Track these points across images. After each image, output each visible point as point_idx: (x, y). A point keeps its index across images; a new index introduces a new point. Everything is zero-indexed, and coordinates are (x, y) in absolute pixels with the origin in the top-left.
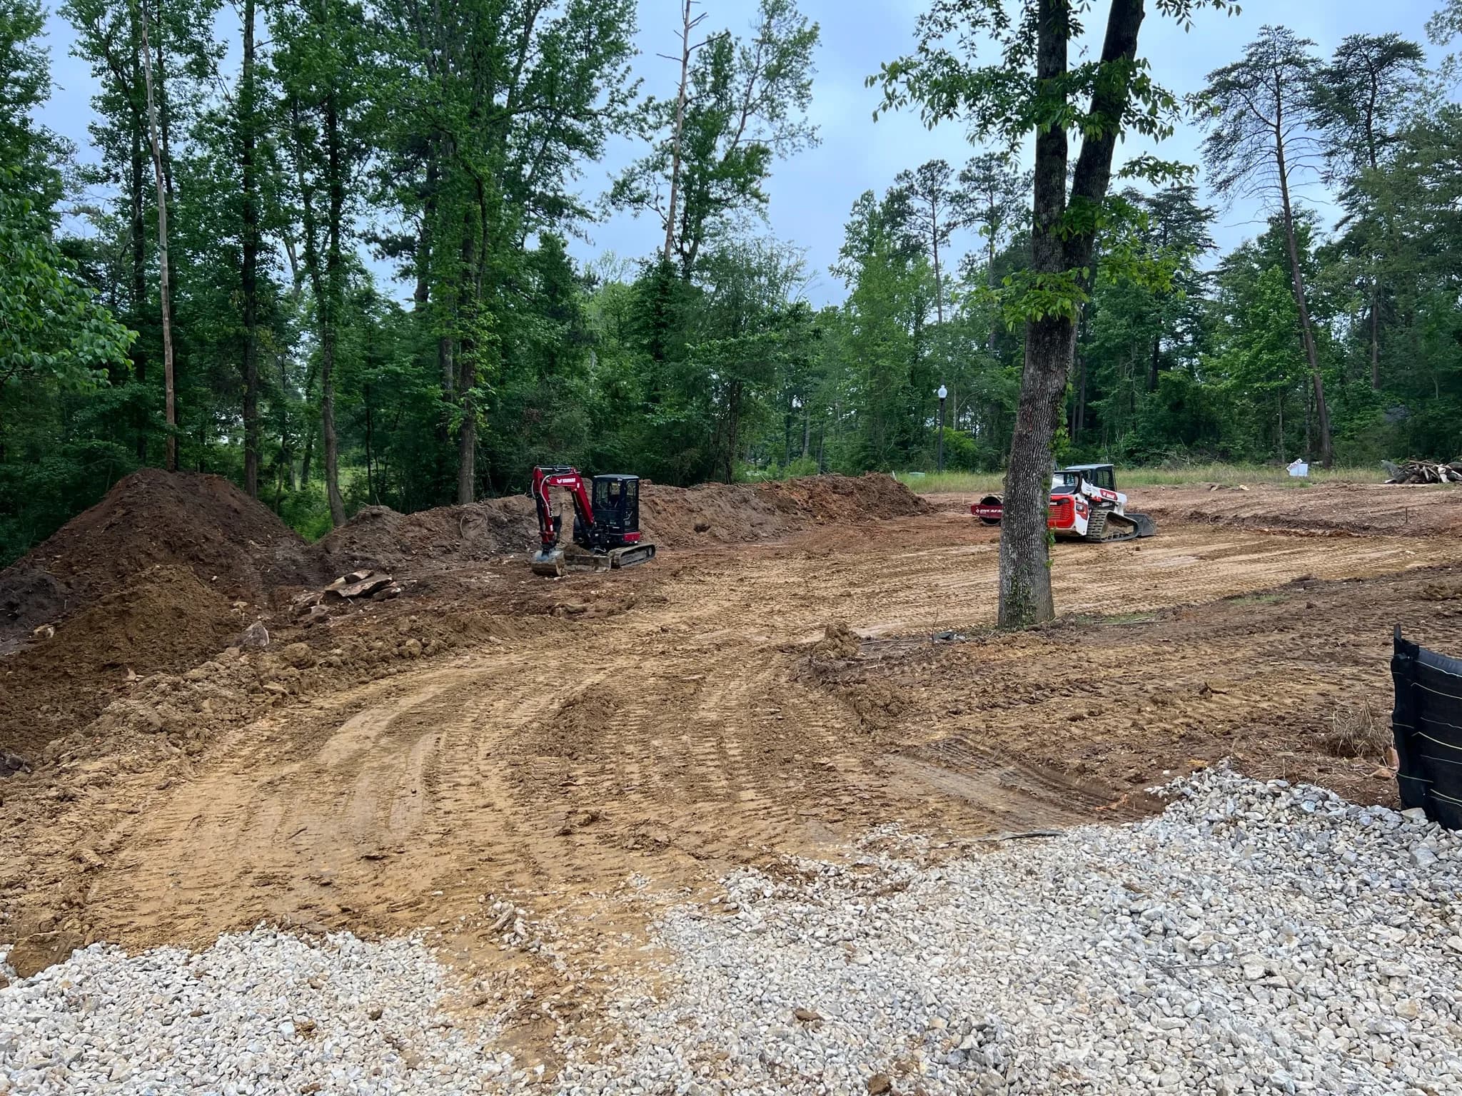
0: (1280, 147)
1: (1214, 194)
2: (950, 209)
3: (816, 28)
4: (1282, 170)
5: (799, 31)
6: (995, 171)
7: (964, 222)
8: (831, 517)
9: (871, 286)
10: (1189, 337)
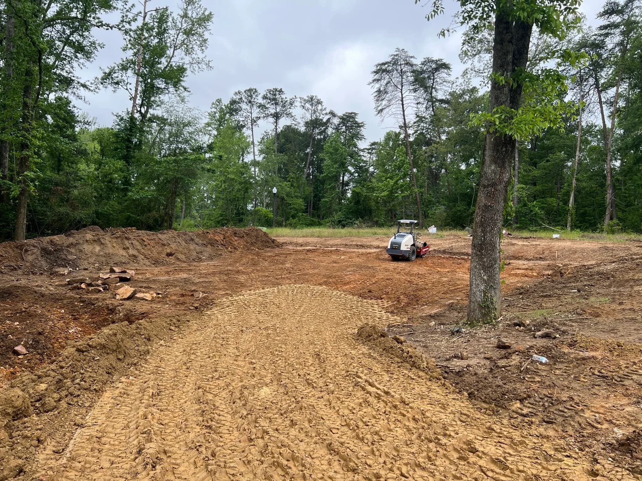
0: (402, 98)
1: (377, 115)
2: (258, 110)
3: (210, 14)
4: (403, 108)
5: (203, 14)
6: (277, 96)
7: (264, 117)
8: (235, 248)
9: (225, 141)
10: (357, 175)
